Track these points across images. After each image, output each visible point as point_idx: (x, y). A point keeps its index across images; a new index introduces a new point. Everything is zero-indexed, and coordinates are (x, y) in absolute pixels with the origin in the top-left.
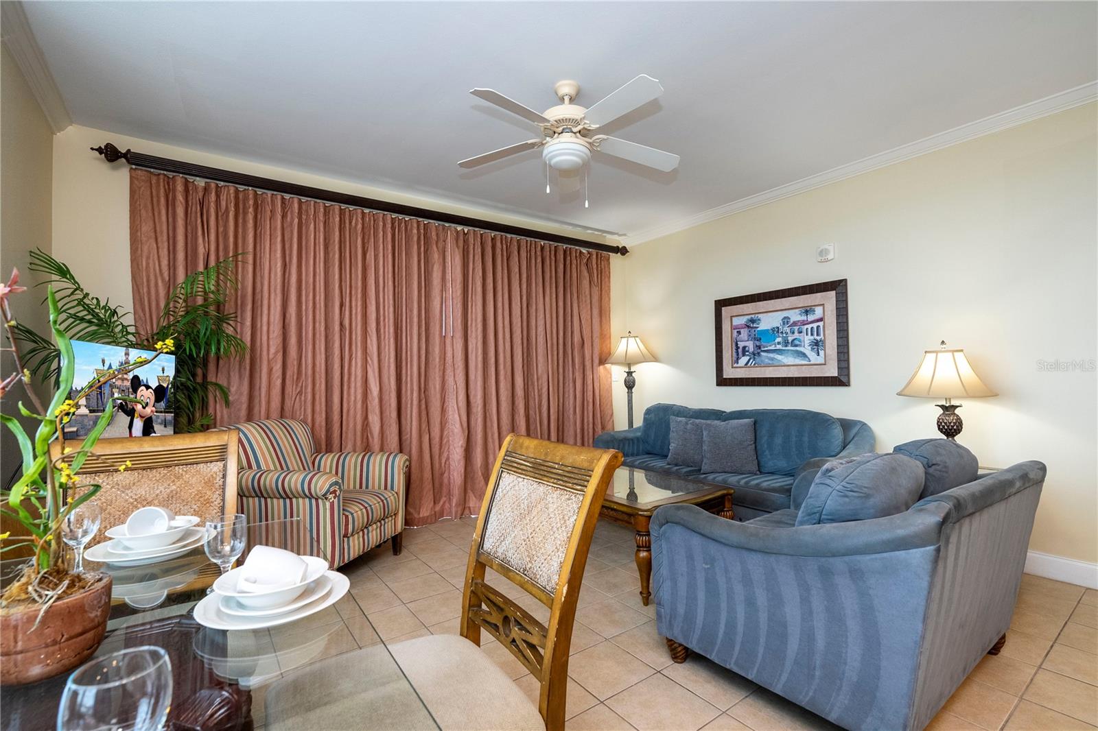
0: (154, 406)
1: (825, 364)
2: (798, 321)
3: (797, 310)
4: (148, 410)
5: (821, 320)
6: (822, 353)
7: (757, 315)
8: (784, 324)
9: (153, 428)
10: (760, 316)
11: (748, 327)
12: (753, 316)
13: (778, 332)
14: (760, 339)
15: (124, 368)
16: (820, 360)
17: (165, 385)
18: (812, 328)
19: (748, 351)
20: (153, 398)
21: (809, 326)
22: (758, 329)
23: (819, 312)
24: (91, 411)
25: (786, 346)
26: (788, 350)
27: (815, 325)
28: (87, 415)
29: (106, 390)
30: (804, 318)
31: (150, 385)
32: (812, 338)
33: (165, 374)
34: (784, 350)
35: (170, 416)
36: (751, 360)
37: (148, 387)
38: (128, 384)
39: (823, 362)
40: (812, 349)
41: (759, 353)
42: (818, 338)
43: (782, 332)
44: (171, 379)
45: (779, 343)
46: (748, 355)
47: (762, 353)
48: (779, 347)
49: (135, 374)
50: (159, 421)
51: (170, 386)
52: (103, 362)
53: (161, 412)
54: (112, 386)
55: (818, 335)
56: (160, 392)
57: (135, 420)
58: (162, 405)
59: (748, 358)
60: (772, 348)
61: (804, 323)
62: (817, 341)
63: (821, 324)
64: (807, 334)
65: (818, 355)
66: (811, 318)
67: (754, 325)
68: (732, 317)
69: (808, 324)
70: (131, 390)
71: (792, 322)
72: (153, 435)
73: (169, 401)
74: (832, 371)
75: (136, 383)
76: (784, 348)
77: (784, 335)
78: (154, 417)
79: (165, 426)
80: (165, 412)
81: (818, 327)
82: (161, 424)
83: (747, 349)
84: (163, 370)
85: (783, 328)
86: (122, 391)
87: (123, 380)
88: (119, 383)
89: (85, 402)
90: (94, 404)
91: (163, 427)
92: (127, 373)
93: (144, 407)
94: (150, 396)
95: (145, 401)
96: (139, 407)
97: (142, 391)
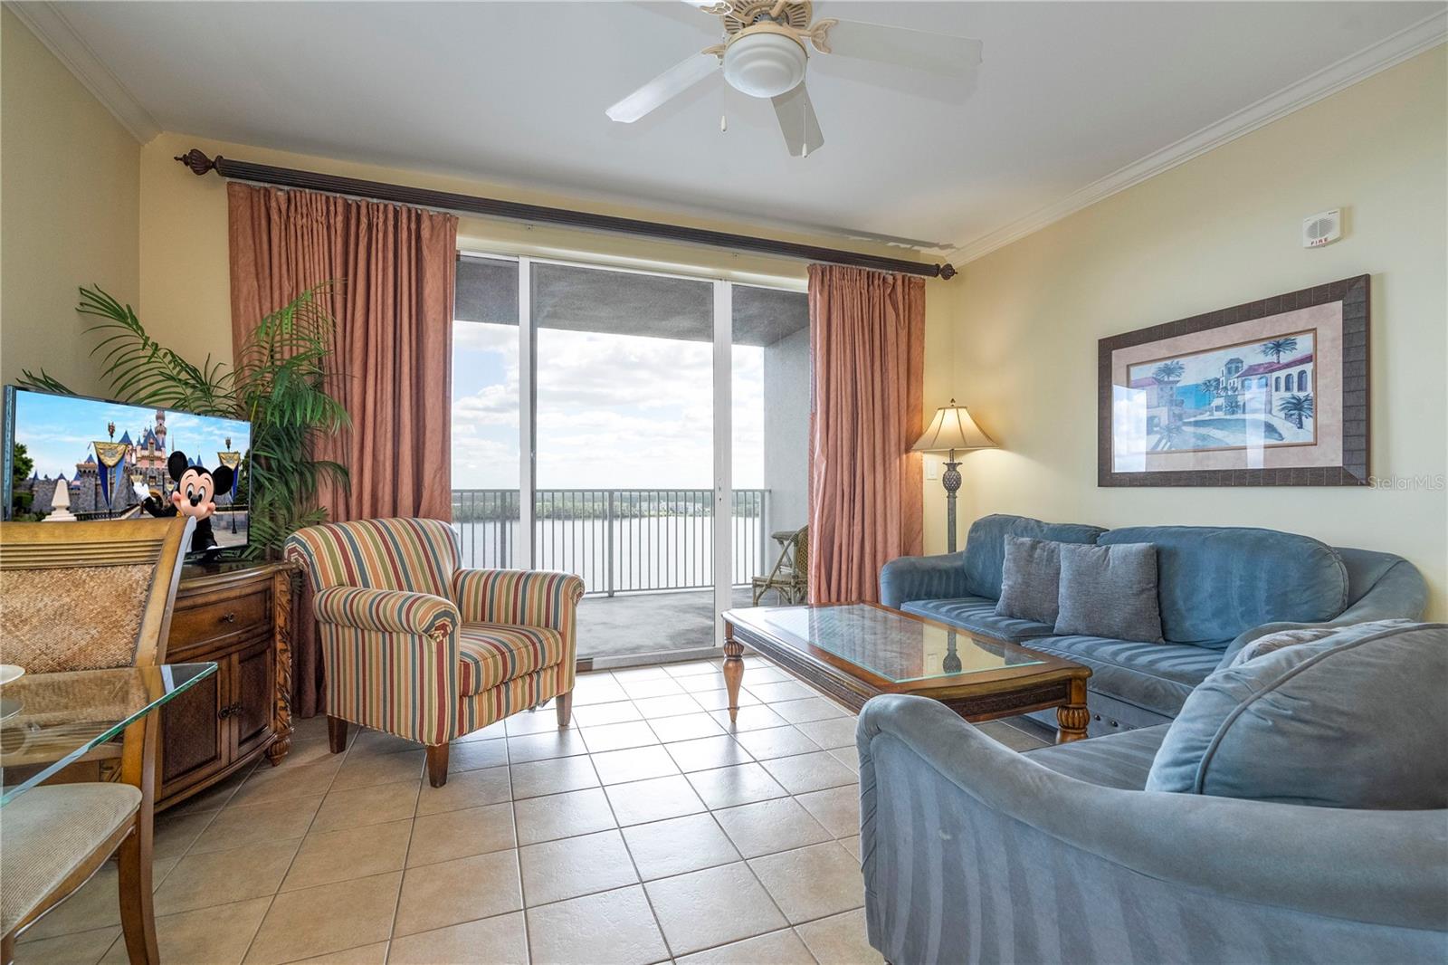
0: (212, 500)
1: (1316, 445)
2: (1259, 365)
3: (1256, 346)
4: (202, 509)
5: (1308, 359)
6: (1308, 423)
7: (1176, 361)
8: (1229, 371)
9: (211, 536)
10: (1182, 361)
11: (1160, 382)
12: (1169, 362)
13: (1217, 388)
14: (1182, 402)
15: (153, 439)
16: (1306, 435)
17: (232, 467)
18: (1288, 377)
19: (1156, 426)
20: (211, 488)
21: (1282, 374)
22: (1178, 385)
23: (1304, 345)
25: (1233, 413)
26: (1237, 420)
27: (1294, 371)
29: (117, 479)
30: (1272, 358)
31: (205, 467)
32: (1288, 395)
33: (232, 450)
34: (1230, 420)
35: (241, 515)
36: (1164, 441)
37: (200, 470)
38: (164, 466)
39: (1311, 439)
40: (1288, 417)
41: (1178, 428)
42: (1302, 395)
43: (1226, 388)
44: (242, 457)
45: (1218, 408)
46: (1157, 432)
47: (1184, 428)
48: (1218, 415)
49: (176, 450)
50: (223, 524)
51: (241, 468)
52: (112, 430)
53: (226, 509)
54: (129, 471)
55: (1300, 388)
56: (223, 479)
58: (228, 497)
59: (1158, 436)
60: (1206, 417)
61: (1271, 368)
62: (1299, 400)
63: (1308, 367)
64: (1277, 389)
65: (1301, 427)
66: (1286, 357)
67: (1171, 379)
68: (1128, 366)
69: (1280, 369)
70: (168, 476)
71: (1245, 367)
72: (212, 547)
73: (240, 492)
74: (1330, 454)
75: (178, 464)
76: (1228, 417)
77: (1230, 393)
78: (212, 519)
79: (234, 532)
80: (233, 509)
81: (1302, 374)
82: (226, 528)
83: (1156, 421)
84: (228, 443)
85: (1227, 380)
86: (149, 479)
87: (152, 459)
88: (144, 465)
89: (67, 503)
90: (87, 504)
91: (229, 534)
92: (159, 449)
93: (194, 502)
94: (204, 484)
95: (196, 493)
96: (185, 504)
97: (190, 477)
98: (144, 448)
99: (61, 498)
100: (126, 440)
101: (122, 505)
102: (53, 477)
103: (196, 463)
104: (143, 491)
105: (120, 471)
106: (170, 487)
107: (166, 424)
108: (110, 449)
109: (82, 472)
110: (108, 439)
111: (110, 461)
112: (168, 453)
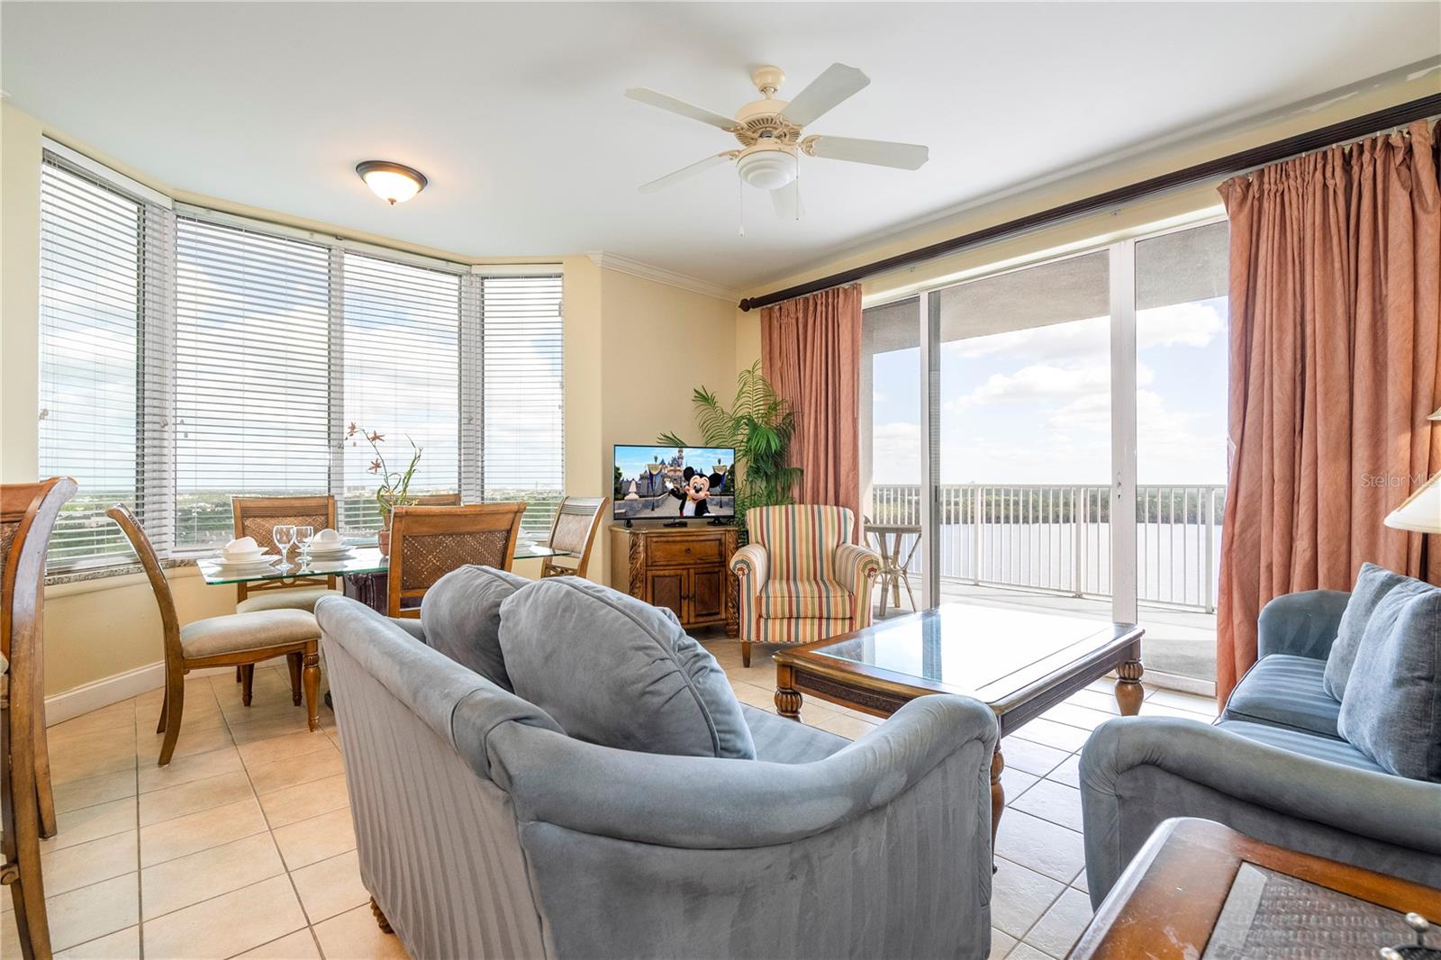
0: (708, 490)
4: (702, 495)
9: (707, 508)
15: (676, 462)
17: (721, 473)
20: (707, 484)
24: (640, 497)
28: (636, 500)
29: (658, 480)
31: (704, 473)
33: (722, 465)
35: (725, 499)
37: (702, 476)
38: (681, 474)
44: (728, 468)
49: (689, 466)
50: (714, 502)
51: (726, 474)
52: (656, 459)
53: (717, 495)
54: (663, 477)
56: (715, 480)
57: (687, 503)
58: (718, 489)
70: (683, 479)
72: (707, 514)
73: (725, 486)
75: (689, 473)
78: (708, 500)
79: (721, 507)
80: (721, 495)
82: (716, 505)
84: (719, 461)
86: (673, 480)
87: (675, 471)
88: (671, 474)
89: (635, 490)
90: (644, 491)
91: (718, 508)
92: (679, 466)
93: (697, 491)
94: (704, 483)
95: (698, 487)
96: (692, 492)
97: (695, 480)
98: (671, 466)
99: (633, 488)
100: (663, 463)
101: (660, 492)
102: (630, 480)
103: (699, 471)
104: (670, 486)
105: (660, 476)
106: (684, 484)
107: (683, 454)
108: (655, 467)
109: (642, 478)
110: (654, 463)
111: (654, 473)
112: (684, 468)
